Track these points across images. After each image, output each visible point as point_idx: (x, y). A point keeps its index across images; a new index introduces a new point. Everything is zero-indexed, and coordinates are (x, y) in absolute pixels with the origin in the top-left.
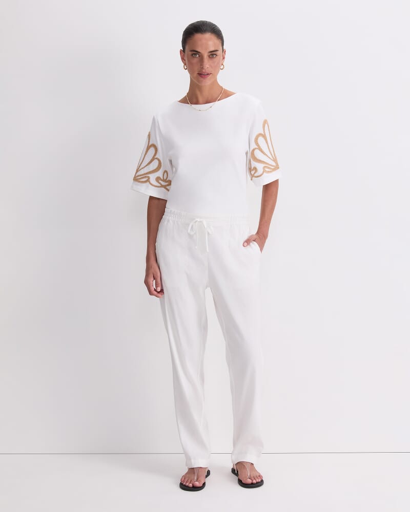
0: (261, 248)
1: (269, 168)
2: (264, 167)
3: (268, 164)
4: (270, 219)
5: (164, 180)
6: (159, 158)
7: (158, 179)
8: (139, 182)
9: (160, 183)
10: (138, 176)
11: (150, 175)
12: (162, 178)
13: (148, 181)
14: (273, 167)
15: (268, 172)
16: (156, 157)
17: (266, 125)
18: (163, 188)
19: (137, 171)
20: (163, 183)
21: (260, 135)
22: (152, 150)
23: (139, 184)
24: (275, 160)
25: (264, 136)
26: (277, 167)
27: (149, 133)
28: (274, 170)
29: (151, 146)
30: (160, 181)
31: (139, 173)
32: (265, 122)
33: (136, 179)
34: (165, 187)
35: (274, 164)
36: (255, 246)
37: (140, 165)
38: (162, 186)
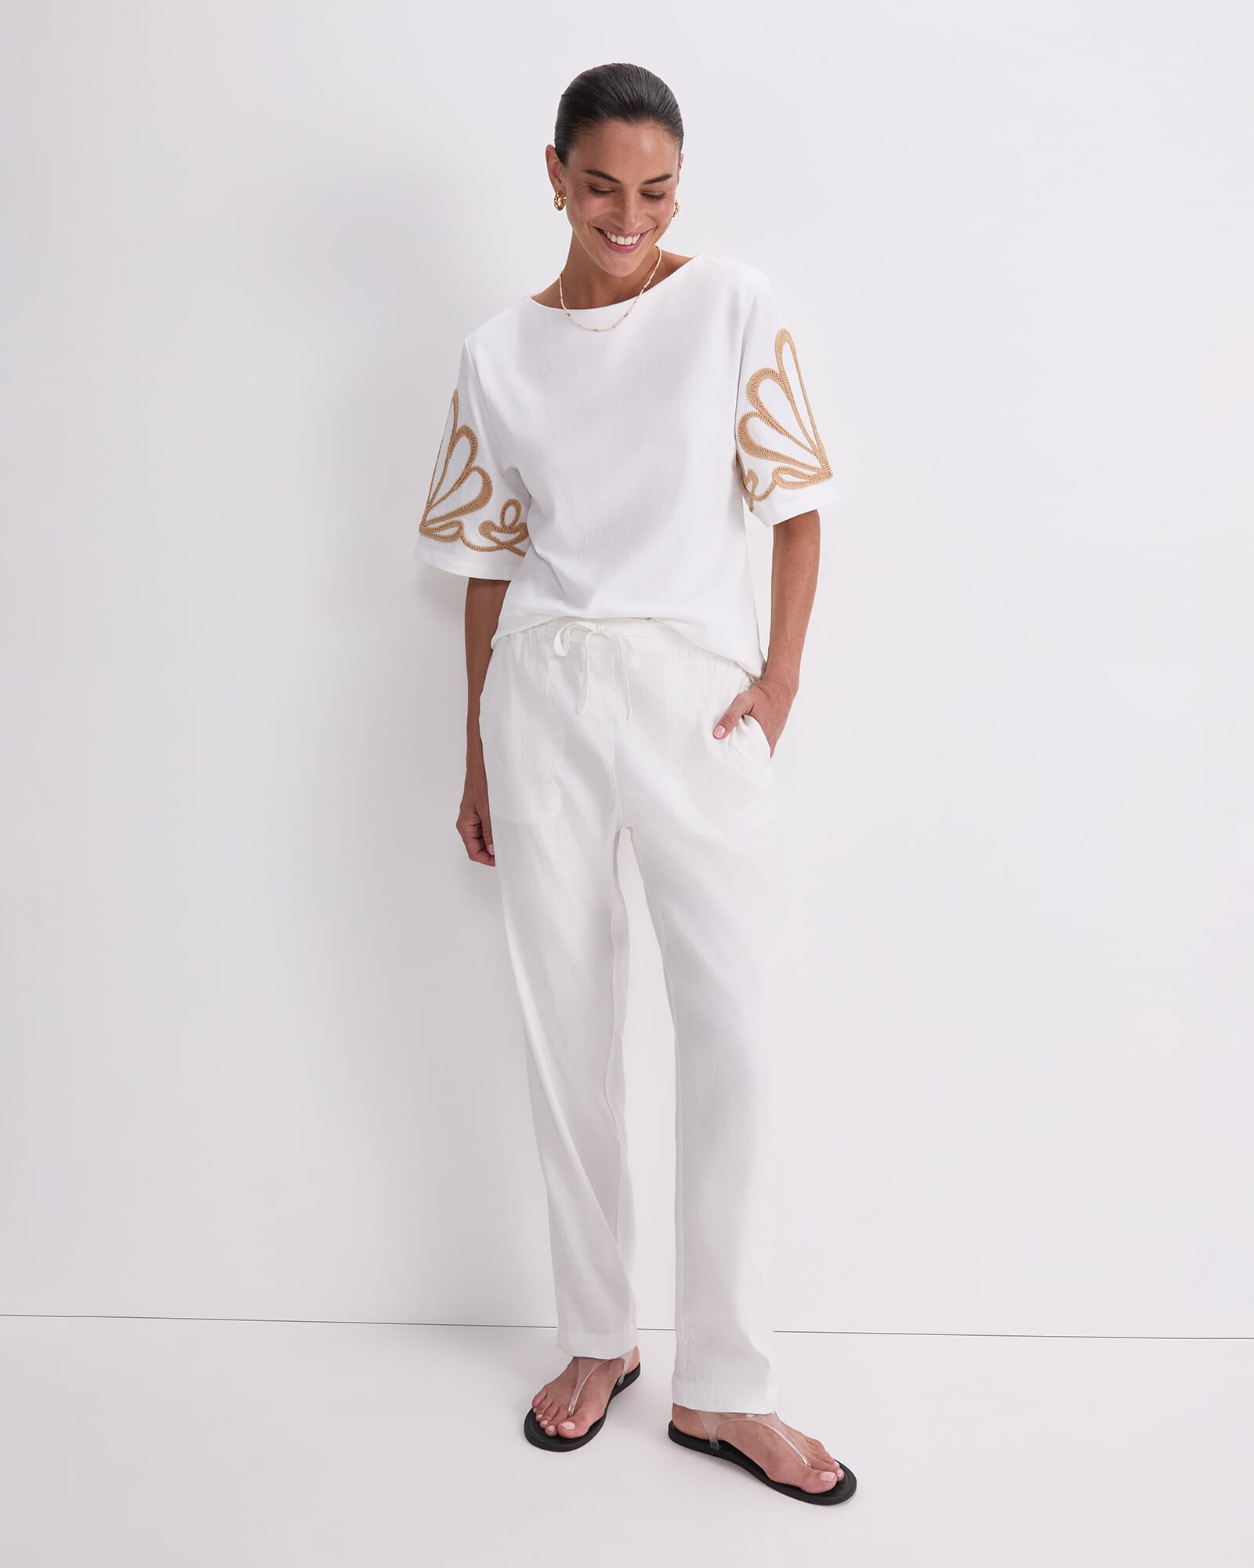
0: (772, 739)
1: (793, 473)
2: (777, 472)
3: (793, 461)
4: (801, 635)
5: (504, 529)
6: (482, 466)
7: (486, 528)
8: (437, 538)
9: (494, 539)
10: (434, 521)
11: (463, 519)
12: (498, 524)
13: (459, 535)
14: (811, 473)
15: (794, 485)
16: (474, 464)
17: (786, 348)
18: (506, 552)
19: (430, 506)
20: (503, 537)
21: (766, 373)
22: (463, 445)
23: (437, 543)
24: (818, 451)
25: (780, 378)
26: (824, 473)
27: (456, 393)
28: (813, 480)
29: (461, 433)
30: (494, 534)
31: (435, 513)
32: (783, 337)
33: (427, 529)
34: (509, 546)
35: (814, 461)
36: (752, 731)
37: (436, 492)
38: (501, 546)
